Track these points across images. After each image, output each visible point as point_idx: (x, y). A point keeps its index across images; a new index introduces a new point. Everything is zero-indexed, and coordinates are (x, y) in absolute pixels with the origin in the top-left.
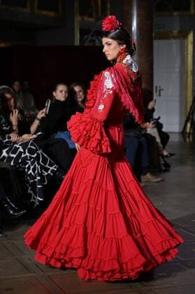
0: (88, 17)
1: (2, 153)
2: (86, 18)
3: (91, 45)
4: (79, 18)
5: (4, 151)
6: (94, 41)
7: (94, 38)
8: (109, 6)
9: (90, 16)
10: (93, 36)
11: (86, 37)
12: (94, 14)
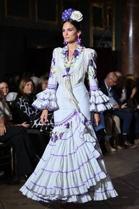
0: (100, 27)
1: (34, 123)
2: (98, 28)
3: (101, 46)
4: (93, 28)
5: (35, 121)
6: (104, 44)
7: (104, 42)
8: (114, 19)
9: (101, 26)
10: (102, 40)
11: (98, 41)
12: (104, 25)
